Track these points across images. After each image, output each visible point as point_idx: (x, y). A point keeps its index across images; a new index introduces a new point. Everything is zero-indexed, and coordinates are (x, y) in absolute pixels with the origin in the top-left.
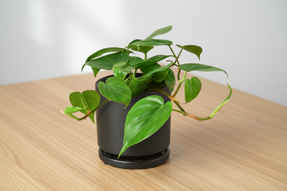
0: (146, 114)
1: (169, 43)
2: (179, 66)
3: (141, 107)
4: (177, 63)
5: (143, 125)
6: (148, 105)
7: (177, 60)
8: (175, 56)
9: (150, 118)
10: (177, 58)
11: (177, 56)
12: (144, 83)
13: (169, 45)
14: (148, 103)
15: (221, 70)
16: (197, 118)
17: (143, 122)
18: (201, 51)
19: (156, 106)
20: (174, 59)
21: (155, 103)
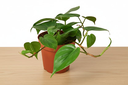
0: (66, 54)
1: (78, 16)
2: (83, 28)
3: (63, 50)
4: (82, 27)
5: (64, 60)
6: (67, 49)
7: (82, 25)
8: (81, 22)
9: (68, 56)
10: (82, 24)
11: (82, 22)
12: (65, 38)
13: (78, 17)
14: (67, 48)
15: (106, 30)
16: (94, 56)
17: (64, 59)
18: (96, 20)
19: (71, 50)
20: (81, 24)
21: (71, 48)
